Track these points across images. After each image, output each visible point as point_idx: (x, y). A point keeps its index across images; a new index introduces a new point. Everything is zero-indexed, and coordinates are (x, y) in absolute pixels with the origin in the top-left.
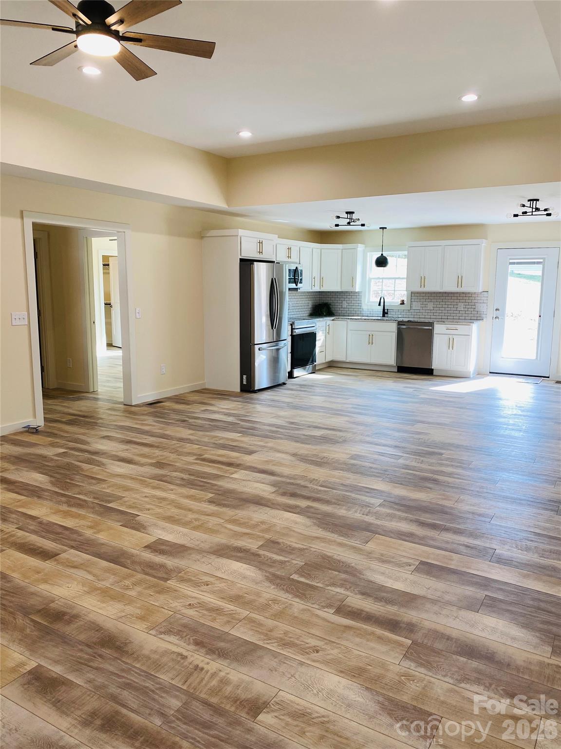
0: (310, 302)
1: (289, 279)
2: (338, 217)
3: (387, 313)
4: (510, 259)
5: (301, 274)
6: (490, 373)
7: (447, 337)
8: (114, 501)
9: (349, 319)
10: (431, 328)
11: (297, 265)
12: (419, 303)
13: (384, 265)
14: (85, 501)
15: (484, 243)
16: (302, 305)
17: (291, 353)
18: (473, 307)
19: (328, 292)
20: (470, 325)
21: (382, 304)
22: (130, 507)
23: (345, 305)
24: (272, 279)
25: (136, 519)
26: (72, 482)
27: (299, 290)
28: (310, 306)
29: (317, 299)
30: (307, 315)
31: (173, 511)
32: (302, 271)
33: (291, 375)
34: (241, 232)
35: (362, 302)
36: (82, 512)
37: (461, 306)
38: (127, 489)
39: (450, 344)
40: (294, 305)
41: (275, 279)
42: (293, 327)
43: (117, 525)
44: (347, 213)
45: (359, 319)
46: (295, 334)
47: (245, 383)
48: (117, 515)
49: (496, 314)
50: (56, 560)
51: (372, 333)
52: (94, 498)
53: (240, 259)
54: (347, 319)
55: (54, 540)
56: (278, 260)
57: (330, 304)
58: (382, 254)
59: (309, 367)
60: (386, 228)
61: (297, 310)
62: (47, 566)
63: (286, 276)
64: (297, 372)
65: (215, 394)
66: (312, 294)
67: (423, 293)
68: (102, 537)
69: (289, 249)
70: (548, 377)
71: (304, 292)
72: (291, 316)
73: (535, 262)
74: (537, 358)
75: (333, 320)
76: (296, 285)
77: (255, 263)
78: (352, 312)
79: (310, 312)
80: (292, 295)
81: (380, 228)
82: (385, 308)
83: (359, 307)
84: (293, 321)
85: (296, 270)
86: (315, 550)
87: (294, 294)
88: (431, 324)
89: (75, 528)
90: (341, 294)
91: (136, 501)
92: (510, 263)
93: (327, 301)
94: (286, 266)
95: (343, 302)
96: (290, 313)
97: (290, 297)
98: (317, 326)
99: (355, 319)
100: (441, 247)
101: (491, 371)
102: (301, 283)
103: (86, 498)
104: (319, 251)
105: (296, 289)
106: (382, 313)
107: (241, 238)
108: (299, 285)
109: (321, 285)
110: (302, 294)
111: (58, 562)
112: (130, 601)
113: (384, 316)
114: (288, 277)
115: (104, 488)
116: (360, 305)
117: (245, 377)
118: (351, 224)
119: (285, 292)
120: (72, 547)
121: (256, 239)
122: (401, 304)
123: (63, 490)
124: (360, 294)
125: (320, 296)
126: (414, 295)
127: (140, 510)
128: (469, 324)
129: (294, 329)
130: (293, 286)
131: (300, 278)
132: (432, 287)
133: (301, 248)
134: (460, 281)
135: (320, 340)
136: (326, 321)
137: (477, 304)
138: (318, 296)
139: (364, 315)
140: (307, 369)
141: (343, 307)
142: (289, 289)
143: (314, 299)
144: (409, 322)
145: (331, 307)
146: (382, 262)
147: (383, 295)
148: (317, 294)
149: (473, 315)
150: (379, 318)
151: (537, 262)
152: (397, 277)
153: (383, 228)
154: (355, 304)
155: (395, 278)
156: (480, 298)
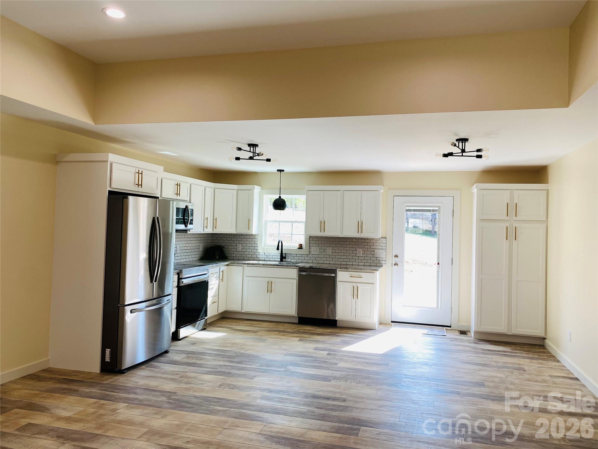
0: (201, 245)
1: (177, 219)
2: (239, 149)
3: (285, 258)
4: (407, 206)
5: (192, 215)
6: (392, 322)
7: (350, 286)
9: (245, 264)
10: (334, 275)
11: (187, 204)
12: (318, 248)
13: (282, 208)
15: (382, 190)
16: (192, 248)
17: (176, 308)
18: (372, 253)
19: (221, 234)
20: (374, 273)
21: (280, 248)
23: (240, 247)
24: (154, 218)
27: (188, 232)
28: (201, 249)
29: (209, 241)
30: (197, 259)
32: (192, 210)
33: (175, 337)
34: (112, 157)
35: (259, 245)
37: (360, 252)
39: (355, 293)
40: (182, 248)
41: (158, 218)
42: (181, 277)
44: (250, 145)
45: (256, 264)
46: (182, 285)
47: (108, 359)
49: (395, 260)
51: (272, 279)
53: (109, 191)
54: (243, 264)
56: (163, 196)
57: (223, 247)
58: (280, 197)
59: (201, 323)
60: (283, 171)
61: (185, 254)
63: (173, 216)
64: (184, 332)
65: (60, 381)
66: (203, 236)
67: (321, 237)
69: (177, 185)
70: (450, 327)
71: (195, 234)
72: (179, 261)
73: (431, 210)
74: (437, 307)
75: (227, 265)
76: (186, 226)
77: (131, 198)
78: (248, 256)
79: (201, 255)
80: (180, 236)
81: (278, 170)
82: (283, 252)
83: (256, 251)
84: (181, 269)
85: (186, 210)
87: (183, 236)
88: (334, 271)
90: (236, 237)
92: (406, 209)
93: (220, 244)
94: (173, 203)
95: (238, 245)
96: (177, 258)
97: (178, 240)
98: (209, 274)
99: (253, 264)
100: (340, 191)
101: (393, 320)
102: (191, 223)
104: (212, 190)
105: (185, 231)
106: (279, 257)
107: (111, 165)
108: (189, 226)
109: (214, 227)
110: (193, 236)
113: (281, 260)
114: (175, 217)
116: (256, 248)
117: (108, 351)
118: (254, 158)
119: (172, 233)
121: (134, 168)
122: (299, 248)
124: (256, 237)
125: (212, 238)
126: (312, 240)
128: (373, 271)
129: (182, 279)
130: (182, 227)
131: (190, 218)
132: (332, 232)
133: (192, 186)
134: (360, 226)
135: (212, 288)
136: (220, 266)
137: (376, 250)
138: (210, 238)
139: (260, 259)
140: (197, 326)
141: (237, 250)
142: (177, 231)
143: (206, 241)
144: (311, 268)
145: (224, 249)
146: (279, 205)
147: (280, 239)
148: (209, 236)
149: (372, 261)
150: (277, 263)
151: (432, 210)
152: (294, 220)
153: (280, 171)
154: (250, 248)
155: (292, 222)
156: (378, 244)
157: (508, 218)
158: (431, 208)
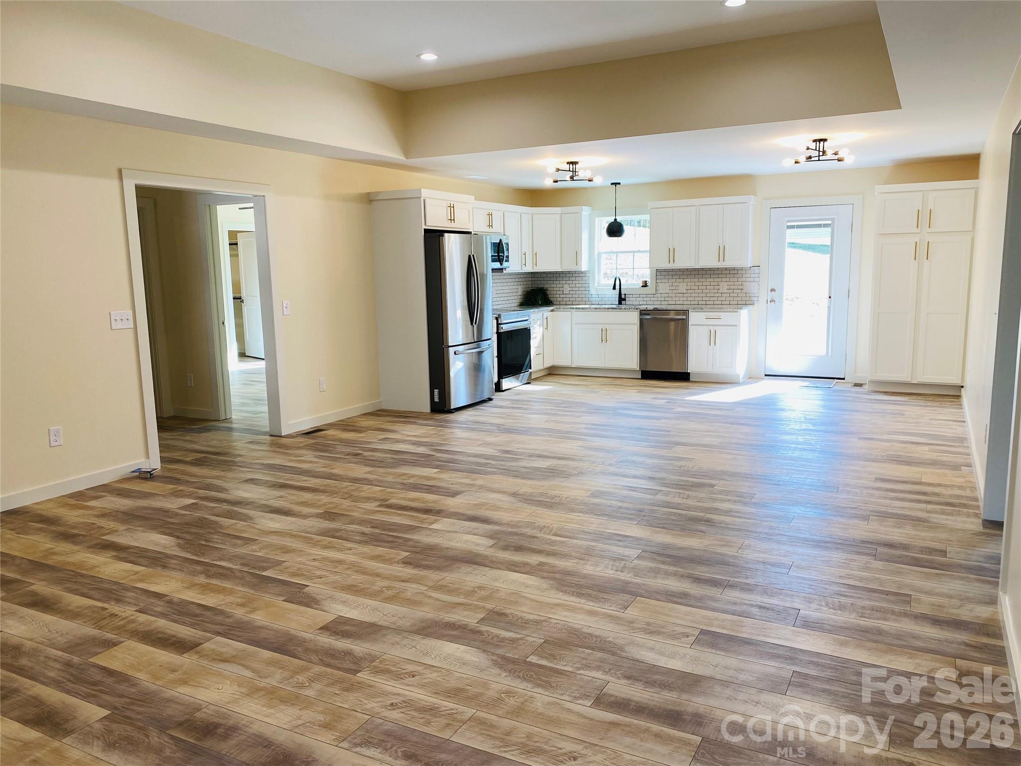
0: (520, 287)
1: (492, 256)
2: (558, 170)
3: (625, 300)
4: (789, 221)
5: (507, 250)
6: (766, 375)
7: (706, 329)
8: (270, 568)
9: (573, 308)
10: (685, 317)
11: (501, 237)
12: (668, 284)
13: (618, 234)
14: (229, 569)
15: (752, 200)
17: (497, 357)
18: (741, 287)
19: (544, 273)
20: (737, 312)
21: (617, 287)
22: (294, 575)
23: (567, 289)
24: (470, 256)
25: (304, 591)
26: (207, 544)
27: (504, 272)
28: (521, 293)
29: (528, 283)
30: (516, 305)
31: (356, 578)
32: (507, 244)
33: (498, 388)
34: (424, 192)
35: (591, 285)
36: (227, 585)
37: (724, 286)
38: (286, 550)
39: (712, 338)
40: (500, 292)
41: (473, 256)
42: (499, 322)
43: (279, 601)
44: (569, 163)
45: (587, 308)
46: (502, 331)
47: (436, 400)
48: (277, 587)
49: (772, 295)
50: (197, 653)
51: (606, 326)
52: (243, 565)
53: (425, 230)
54: (570, 308)
55: (192, 625)
56: (475, 230)
57: (547, 290)
58: (615, 220)
59: (524, 376)
60: (619, 184)
61: (504, 299)
62: (185, 660)
63: (489, 252)
64: (506, 383)
65: (396, 416)
66: (522, 276)
67: (672, 270)
68: (259, 618)
69: (488, 214)
70: (844, 379)
71: (512, 274)
72: (496, 307)
73: (821, 225)
74: (827, 354)
75: (552, 311)
76: (501, 264)
77: (446, 235)
78: (577, 299)
79: (521, 301)
80: (495, 277)
81: (612, 184)
82: (622, 293)
83: (587, 292)
84: (500, 313)
85: (500, 244)
86: (556, 621)
87: (498, 277)
88: (686, 312)
89: (218, 607)
90: (562, 275)
91: (302, 566)
92: (788, 226)
93: (542, 286)
94: (486, 238)
95: (565, 286)
96: (494, 303)
97: (494, 281)
98: (531, 320)
99: (582, 308)
100: (695, 206)
101: (766, 374)
102: (507, 261)
103: (230, 565)
104: (530, 216)
105: (501, 270)
106: (617, 299)
107: (424, 200)
108: (505, 264)
109: (534, 263)
110: (509, 277)
111: (202, 655)
112: (307, 703)
113: (620, 303)
114: (490, 254)
115: (255, 551)
116: (587, 289)
117: (436, 391)
118: (574, 178)
119: (487, 274)
120: (218, 634)
121: (445, 202)
122: (643, 286)
123: (197, 555)
124: (587, 275)
125: (533, 279)
126: (661, 274)
127: (309, 578)
128: (736, 310)
129: (501, 324)
130: (497, 265)
131: (506, 254)
132: (684, 262)
133: (506, 214)
134: (722, 252)
135: (536, 338)
136: (543, 312)
137: (745, 283)
138: (530, 279)
139: (593, 303)
140: (520, 378)
141: (564, 293)
142: (494, 270)
143: (525, 283)
144: (655, 310)
145: (548, 293)
146: (615, 230)
147: (618, 276)
148: (528, 276)
149: (740, 299)
150: (614, 306)
151: (824, 224)
152: (636, 250)
153: (616, 184)
154: (580, 289)
155: (634, 252)
156: (749, 275)
157: (918, 231)
158: (822, 222)
